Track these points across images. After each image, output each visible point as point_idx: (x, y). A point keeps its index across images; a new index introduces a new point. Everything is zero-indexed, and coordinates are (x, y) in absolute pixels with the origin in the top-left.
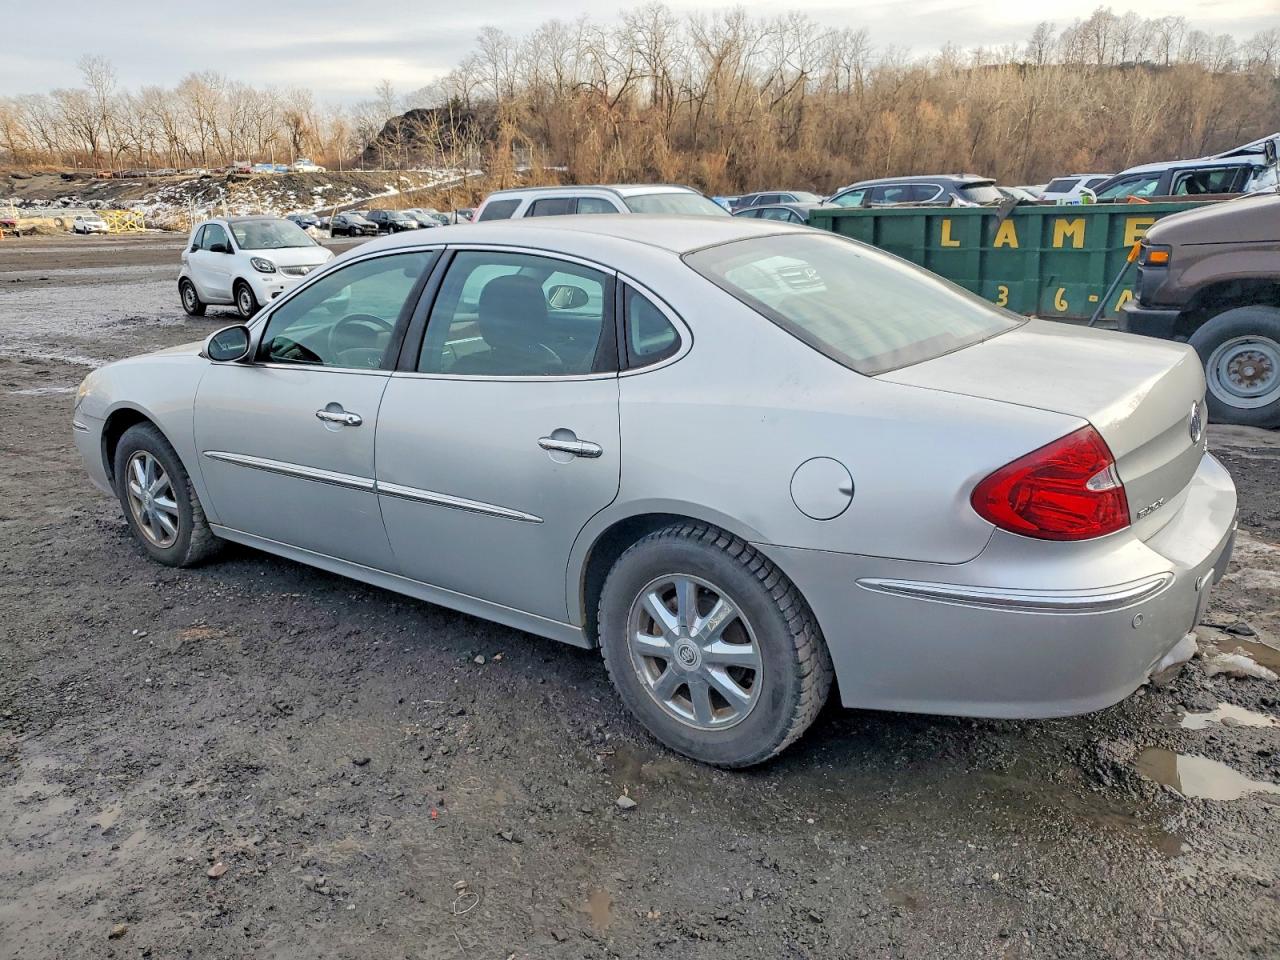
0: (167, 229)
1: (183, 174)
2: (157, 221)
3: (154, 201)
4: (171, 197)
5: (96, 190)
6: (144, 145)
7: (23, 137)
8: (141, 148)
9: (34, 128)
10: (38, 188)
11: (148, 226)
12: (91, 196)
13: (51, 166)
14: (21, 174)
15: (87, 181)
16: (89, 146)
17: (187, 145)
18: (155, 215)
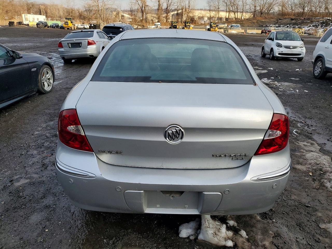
0: (309, 34)
1: (323, 19)
2: (308, 32)
3: (310, 26)
4: (315, 25)
5: (297, 23)
6: (317, 10)
7: (286, 8)
8: (316, 11)
9: (290, 6)
10: (284, 22)
11: (305, 33)
12: (296, 24)
13: (290, 16)
14: (281, 18)
15: (296, 20)
16: (302, 10)
17: (330, 10)
18: (309, 30)
